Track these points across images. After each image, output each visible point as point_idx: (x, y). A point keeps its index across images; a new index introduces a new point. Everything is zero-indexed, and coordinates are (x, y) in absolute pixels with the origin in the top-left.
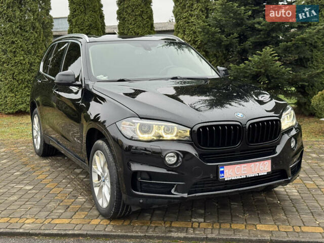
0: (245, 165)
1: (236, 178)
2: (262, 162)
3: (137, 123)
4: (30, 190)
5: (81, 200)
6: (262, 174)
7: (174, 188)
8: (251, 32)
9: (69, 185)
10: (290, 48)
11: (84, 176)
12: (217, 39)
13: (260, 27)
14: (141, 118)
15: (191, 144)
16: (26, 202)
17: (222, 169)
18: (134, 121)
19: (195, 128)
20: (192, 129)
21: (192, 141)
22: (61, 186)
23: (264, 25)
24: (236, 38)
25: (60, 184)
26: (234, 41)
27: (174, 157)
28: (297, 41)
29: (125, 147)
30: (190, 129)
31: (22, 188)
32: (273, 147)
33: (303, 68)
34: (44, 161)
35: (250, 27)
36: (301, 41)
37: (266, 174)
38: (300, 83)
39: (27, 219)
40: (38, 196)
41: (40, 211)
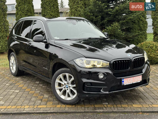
0: (132, 78)
1: (128, 84)
2: (138, 77)
3: (84, 60)
4: (19, 92)
5: (46, 96)
6: (138, 82)
7: (102, 89)
8: (106, 16)
9: (36, 90)
10: (125, 23)
11: (42, 85)
12: (91, 19)
13: (111, 13)
14: (86, 58)
15: (110, 69)
16: (20, 98)
17: (123, 80)
18: (83, 59)
19: (112, 62)
20: (110, 62)
21: (110, 68)
22: (33, 90)
23: (113, 12)
24: (100, 18)
25: (32, 89)
26: (99, 19)
27: (102, 75)
28: (128, 20)
29: (78, 71)
30: (109, 62)
31: (14, 91)
32: (141, 69)
33: (129, 32)
34: (18, 78)
35: (106, 13)
36: (129, 20)
37: (140, 81)
38: (129, 39)
39: (25, 106)
40: (24, 95)
41: (29, 102)
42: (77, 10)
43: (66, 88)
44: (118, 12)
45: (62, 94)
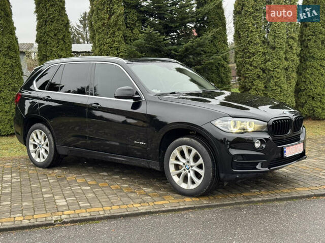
0: (294, 146)
2: (300, 145)
3: (230, 120)
6: (300, 153)
7: (258, 165)
17: (285, 150)
21: (269, 131)
27: (259, 143)
30: (266, 123)
42: (111, 48)
43: (187, 170)
44: (190, 51)
45: (182, 181)
